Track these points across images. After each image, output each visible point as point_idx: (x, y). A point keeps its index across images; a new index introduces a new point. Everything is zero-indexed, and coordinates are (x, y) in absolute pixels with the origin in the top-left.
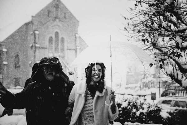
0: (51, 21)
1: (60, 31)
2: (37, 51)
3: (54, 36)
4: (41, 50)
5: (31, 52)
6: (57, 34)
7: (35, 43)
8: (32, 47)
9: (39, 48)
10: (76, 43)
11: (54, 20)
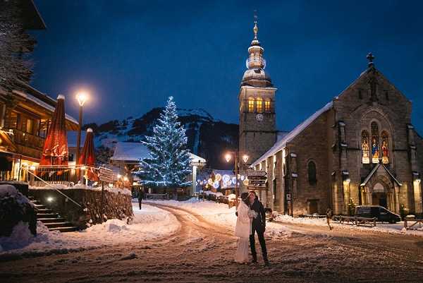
0: (365, 105)
1: (380, 120)
2: (344, 153)
3: (370, 131)
4: (350, 153)
5: (333, 157)
6: (374, 126)
7: (340, 141)
8: (335, 149)
9: (347, 149)
10: (408, 139)
11: (370, 104)
